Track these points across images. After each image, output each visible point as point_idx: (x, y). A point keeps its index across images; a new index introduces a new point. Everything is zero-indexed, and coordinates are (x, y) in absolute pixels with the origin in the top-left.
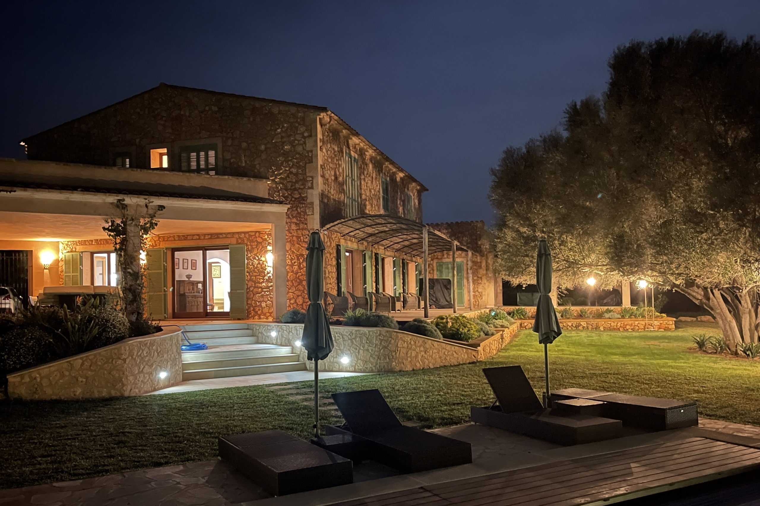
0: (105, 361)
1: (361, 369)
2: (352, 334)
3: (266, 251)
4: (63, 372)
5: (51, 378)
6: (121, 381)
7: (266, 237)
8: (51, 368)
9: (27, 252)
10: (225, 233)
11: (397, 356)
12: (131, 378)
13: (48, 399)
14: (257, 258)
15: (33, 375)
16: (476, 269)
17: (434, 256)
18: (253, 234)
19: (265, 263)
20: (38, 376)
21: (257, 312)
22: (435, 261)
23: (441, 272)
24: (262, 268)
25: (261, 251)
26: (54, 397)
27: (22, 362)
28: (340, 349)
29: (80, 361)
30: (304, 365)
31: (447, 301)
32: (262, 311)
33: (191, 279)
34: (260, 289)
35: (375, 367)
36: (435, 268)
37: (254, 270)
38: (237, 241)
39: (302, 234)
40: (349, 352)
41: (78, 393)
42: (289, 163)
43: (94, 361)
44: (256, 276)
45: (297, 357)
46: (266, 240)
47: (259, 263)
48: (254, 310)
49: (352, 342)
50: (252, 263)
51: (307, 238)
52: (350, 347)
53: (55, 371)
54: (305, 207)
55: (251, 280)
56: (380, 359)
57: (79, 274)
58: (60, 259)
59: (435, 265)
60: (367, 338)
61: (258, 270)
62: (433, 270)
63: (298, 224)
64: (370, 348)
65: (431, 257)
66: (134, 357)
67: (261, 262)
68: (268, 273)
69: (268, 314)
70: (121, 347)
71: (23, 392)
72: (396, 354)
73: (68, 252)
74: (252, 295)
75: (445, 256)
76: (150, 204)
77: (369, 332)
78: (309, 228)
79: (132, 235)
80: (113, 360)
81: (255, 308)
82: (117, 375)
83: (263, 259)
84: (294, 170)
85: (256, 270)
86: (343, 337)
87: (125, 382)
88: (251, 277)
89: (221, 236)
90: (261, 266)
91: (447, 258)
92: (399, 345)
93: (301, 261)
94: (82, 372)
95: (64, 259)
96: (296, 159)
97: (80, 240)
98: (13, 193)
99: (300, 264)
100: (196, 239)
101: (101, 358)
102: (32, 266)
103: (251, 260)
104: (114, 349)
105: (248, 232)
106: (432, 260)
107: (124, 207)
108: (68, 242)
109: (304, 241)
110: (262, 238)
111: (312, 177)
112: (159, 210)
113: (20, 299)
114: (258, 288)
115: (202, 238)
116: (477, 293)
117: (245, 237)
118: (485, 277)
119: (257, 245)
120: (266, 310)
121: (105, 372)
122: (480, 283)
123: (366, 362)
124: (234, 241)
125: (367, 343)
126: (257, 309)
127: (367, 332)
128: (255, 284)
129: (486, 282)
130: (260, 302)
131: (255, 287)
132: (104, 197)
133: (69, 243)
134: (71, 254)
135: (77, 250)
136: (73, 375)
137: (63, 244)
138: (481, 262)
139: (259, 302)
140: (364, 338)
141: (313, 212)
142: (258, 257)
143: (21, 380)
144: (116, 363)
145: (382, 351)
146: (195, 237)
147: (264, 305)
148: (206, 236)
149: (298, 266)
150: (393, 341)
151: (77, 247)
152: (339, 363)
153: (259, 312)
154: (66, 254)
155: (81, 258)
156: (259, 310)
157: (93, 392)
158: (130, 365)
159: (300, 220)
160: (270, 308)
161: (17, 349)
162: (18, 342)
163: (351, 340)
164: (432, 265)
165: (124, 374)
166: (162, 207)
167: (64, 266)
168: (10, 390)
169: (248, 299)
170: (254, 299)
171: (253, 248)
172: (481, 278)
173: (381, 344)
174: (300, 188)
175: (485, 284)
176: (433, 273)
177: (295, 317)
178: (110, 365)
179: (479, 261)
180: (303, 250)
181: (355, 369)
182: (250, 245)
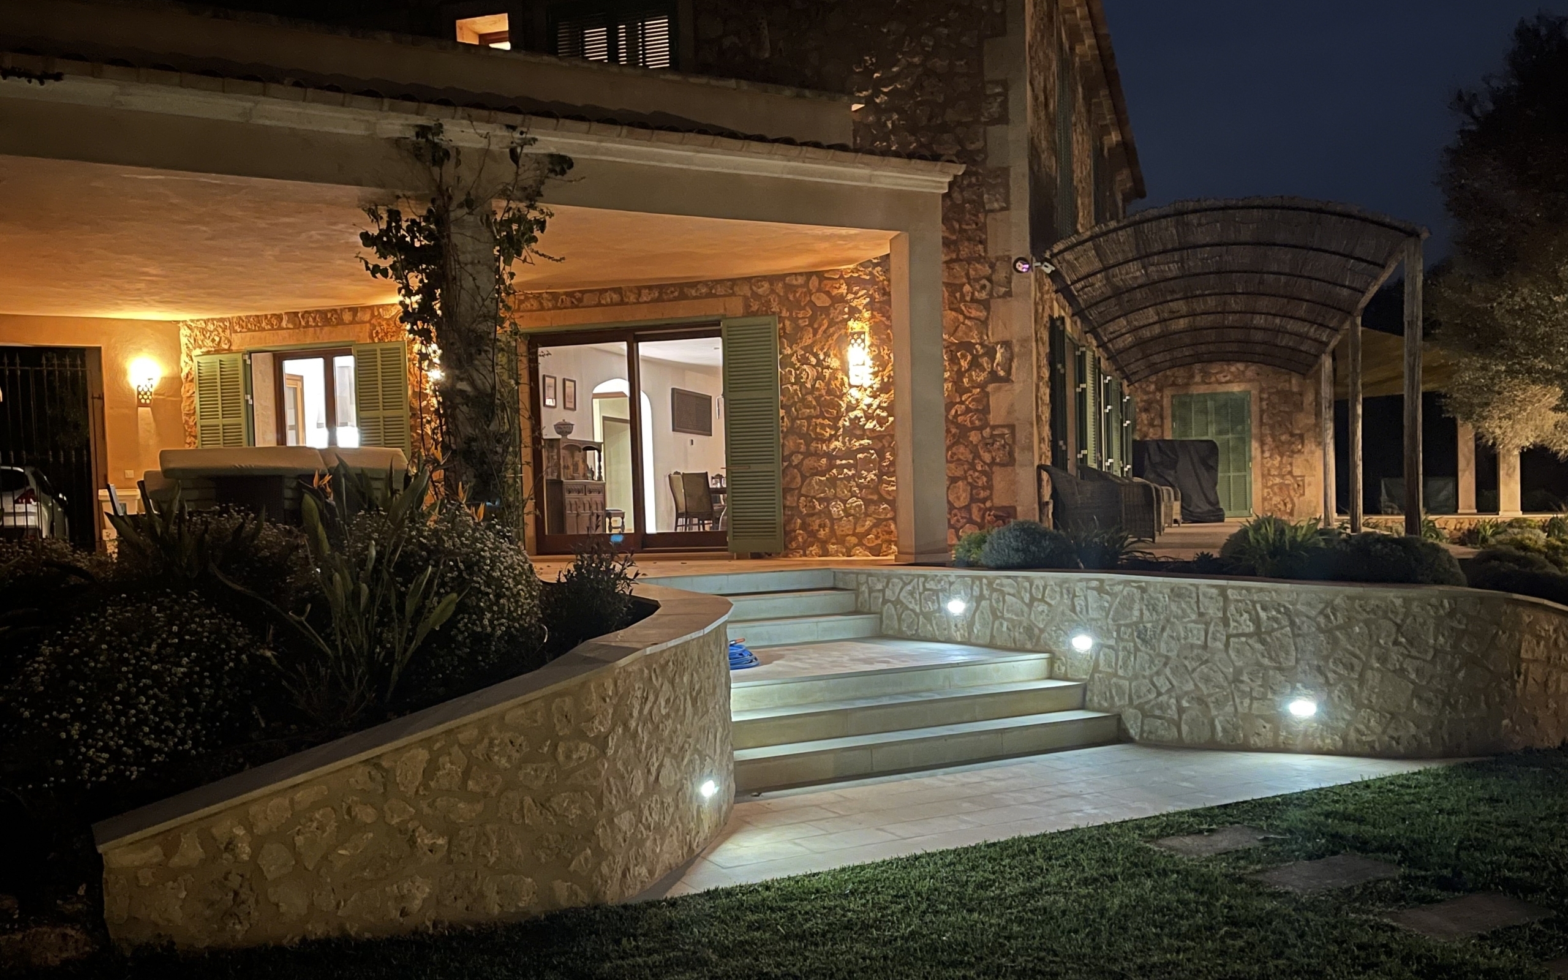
0: (526, 749)
1: (1371, 744)
2: (1334, 611)
3: (847, 338)
4: (349, 811)
5: (300, 840)
6: (590, 835)
7: (844, 289)
8: (299, 796)
9: (81, 351)
10: (705, 283)
11: (1518, 694)
12: (624, 820)
13: (290, 939)
14: (814, 361)
15: (220, 831)
16: (1289, 413)
17: (1167, 377)
18: (801, 280)
19: (840, 375)
20: (240, 832)
21: (813, 534)
22: (1168, 392)
23: (1185, 422)
24: (829, 392)
25: (827, 336)
26: (318, 930)
27: (149, 751)
28: (1280, 669)
29: (423, 755)
30: (1114, 722)
31: (1210, 503)
32: (832, 530)
33: (569, 437)
34: (824, 461)
35: (1431, 734)
36: (1168, 412)
37: (803, 400)
38: (747, 306)
39: (967, 275)
40: (1321, 680)
41: (416, 904)
42: (924, 39)
43: (479, 751)
44: (809, 418)
45: (1080, 691)
46: (841, 299)
47: (820, 377)
48: (804, 526)
49: (1335, 641)
50: (798, 378)
51: (984, 287)
52: (1326, 659)
53: (315, 806)
54: (981, 185)
55: (792, 431)
56: (1454, 707)
57: (242, 420)
58: (183, 375)
59: (1166, 402)
60: (1399, 627)
61: (817, 399)
62: (1162, 418)
63: (955, 242)
64: (1408, 665)
65: (1156, 383)
66: (633, 724)
67: (827, 373)
68: (851, 408)
69: (854, 540)
70: (584, 684)
71: (177, 914)
72: (1514, 687)
73: (208, 353)
74: (799, 479)
75: (1198, 379)
76: (527, 150)
77: (1407, 601)
78: (991, 254)
79: (469, 258)
80: (555, 747)
81: (809, 520)
82: (575, 811)
83: (834, 363)
84: (940, 64)
85: (810, 398)
86: (1292, 624)
87: (606, 843)
88: (793, 420)
89: (693, 292)
90: (828, 384)
91: (1204, 382)
92: (1523, 655)
93: (964, 364)
94: (431, 805)
95: (195, 373)
96: (945, 25)
97: (243, 314)
98: (50, 85)
99: (960, 374)
100: (612, 304)
101: (508, 735)
102: (101, 398)
103: (793, 365)
104: (560, 694)
105: (781, 277)
106: (1160, 389)
107: (440, 155)
108: (206, 321)
109: (973, 300)
110: (828, 293)
111: (1005, 84)
112: (552, 171)
113: (60, 501)
114: (818, 455)
115: (632, 298)
116: (1289, 480)
117: (773, 291)
118: (1311, 433)
119: (812, 319)
120: (845, 526)
121: (528, 800)
122: (1299, 451)
123: (1393, 715)
124: (736, 306)
125: (1396, 643)
126: (816, 523)
127: (1398, 602)
128: (808, 445)
129: (1314, 447)
130: (827, 500)
131: (808, 454)
132: (371, 116)
133: (211, 327)
134: (216, 358)
135: (233, 348)
136: (395, 821)
137: (189, 327)
138: (1301, 394)
139: (820, 500)
140: (1386, 624)
141: (1007, 200)
142: (816, 356)
143: (168, 855)
144: (568, 757)
145: (1461, 675)
146: (607, 298)
147: (836, 509)
148: (645, 292)
149: (955, 383)
150: (1504, 638)
151: (236, 338)
152: (1278, 720)
153: (822, 533)
154: (200, 359)
155: (248, 369)
156: (822, 526)
157: (482, 895)
158: (619, 765)
159: (962, 231)
160: (857, 519)
161: (124, 694)
162: (126, 662)
163: (1328, 632)
164: (1160, 402)
165: (599, 804)
166: (561, 164)
167: (197, 395)
168: (115, 907)
169: (786, 491)
170: (803, 491)
171: (798, 329)
172: (1301, 437)
173: (1455, 646)
174: (959, 123)
175: (1312, 452)
176: (1162, 426)
177: (1033, 548)
178: (547, 766)
179: (1295, 389)
180: (970, 328)
181: (1345, 739)
182: (790, 318)
